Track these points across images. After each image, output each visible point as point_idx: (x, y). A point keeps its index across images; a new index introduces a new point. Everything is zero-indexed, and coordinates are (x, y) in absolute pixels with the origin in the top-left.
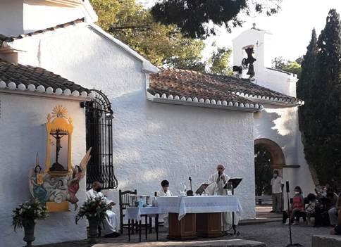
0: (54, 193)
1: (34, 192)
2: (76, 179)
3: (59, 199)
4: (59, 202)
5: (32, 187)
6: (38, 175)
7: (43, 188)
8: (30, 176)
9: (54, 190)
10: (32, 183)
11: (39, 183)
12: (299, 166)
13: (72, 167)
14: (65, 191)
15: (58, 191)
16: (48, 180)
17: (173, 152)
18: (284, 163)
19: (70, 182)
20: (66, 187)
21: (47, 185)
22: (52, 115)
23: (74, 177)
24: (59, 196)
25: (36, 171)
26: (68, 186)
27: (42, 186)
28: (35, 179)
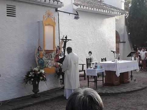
0: (48, 62)
1: (38, 62)
2: (58, 53)
3: (50, 66)
4: (50, 67)
5: (37, 59)
6: (40, 52)
7: (42, 60)
8: (36, 53)
9: (48, 61)
10: (37, 57)
11: (40, 57)
12: (125, 42)
13: (56, 47)
14: (53, 61)
15: (50, 61)
16: (45, 55)
17: (85, 37)
18: (120, 41)
19: (55, 56)
20: (53, 58)
21: (44, 58)
22: (45, 16)
23: (57, 53)
24: (50, 64)
25: (38, 50)
26: (54, 58)
27: (42, 59)
28: (38, 54)
